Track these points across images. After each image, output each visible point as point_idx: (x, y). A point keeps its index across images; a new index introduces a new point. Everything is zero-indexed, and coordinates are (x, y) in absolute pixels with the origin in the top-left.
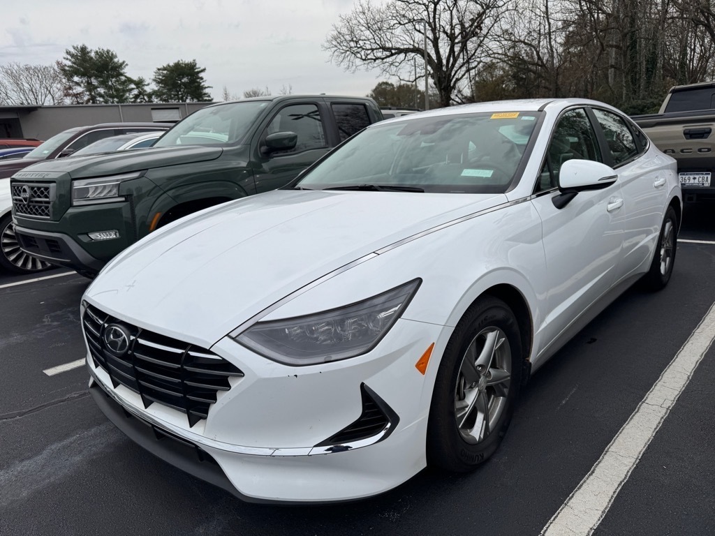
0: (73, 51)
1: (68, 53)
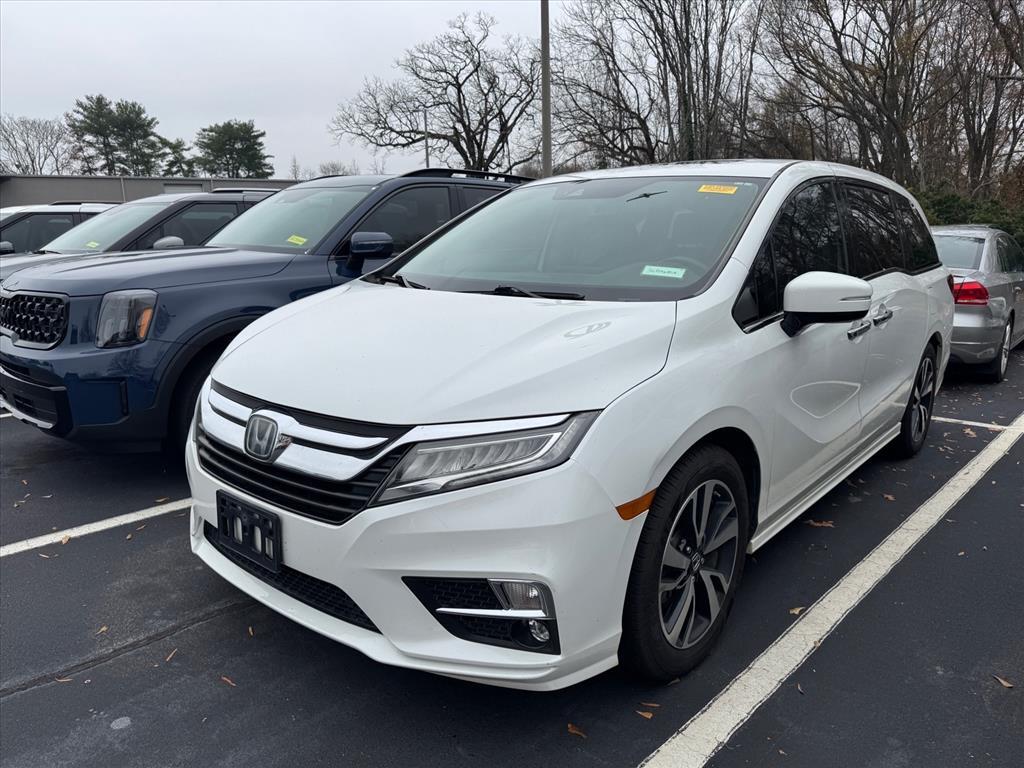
0: (86, 102)
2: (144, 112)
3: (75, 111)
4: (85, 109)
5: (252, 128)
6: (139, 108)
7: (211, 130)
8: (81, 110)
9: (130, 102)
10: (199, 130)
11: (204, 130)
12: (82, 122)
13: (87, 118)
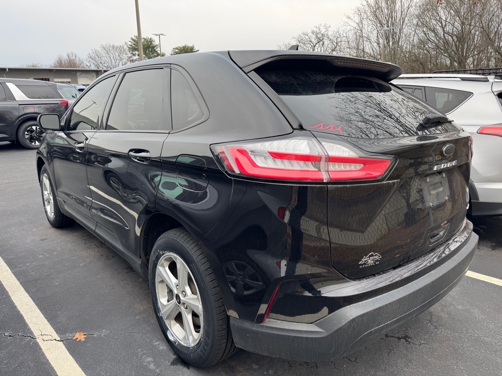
0: (134, 37)
1: (132, 39)
2: (154, 41)
3: (129, 41)
4: (133, 40)
5: (194, 48)
6: (152, 40)
7: (177, 49)
8: (132, 41)
9: (150, 38)
10: (172, 49)
11: (174, 49)
12: (131, 46)
13: (134, 44)
